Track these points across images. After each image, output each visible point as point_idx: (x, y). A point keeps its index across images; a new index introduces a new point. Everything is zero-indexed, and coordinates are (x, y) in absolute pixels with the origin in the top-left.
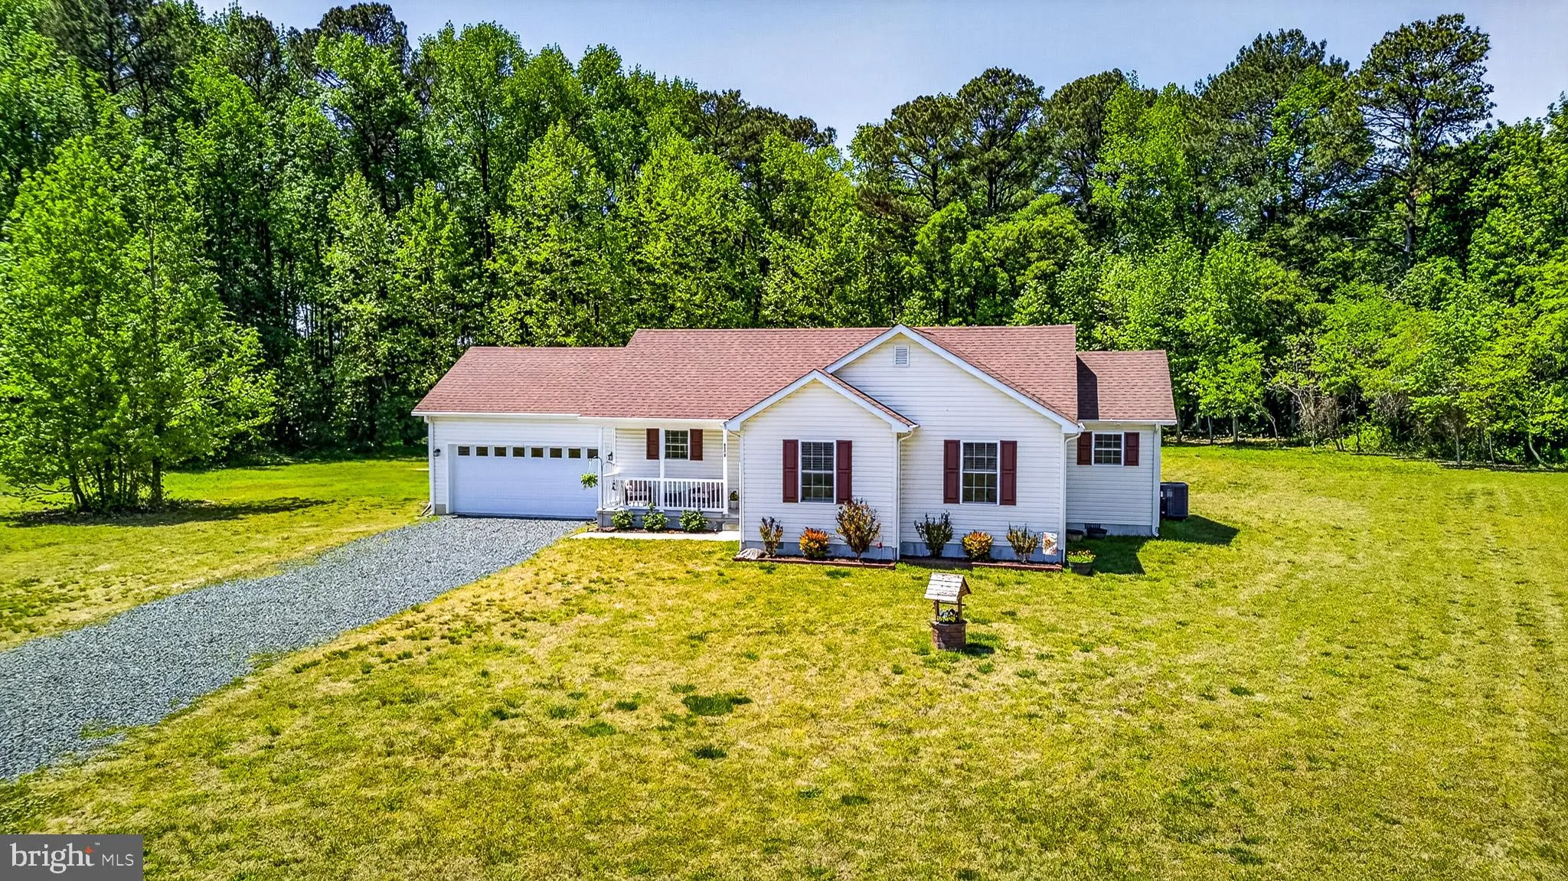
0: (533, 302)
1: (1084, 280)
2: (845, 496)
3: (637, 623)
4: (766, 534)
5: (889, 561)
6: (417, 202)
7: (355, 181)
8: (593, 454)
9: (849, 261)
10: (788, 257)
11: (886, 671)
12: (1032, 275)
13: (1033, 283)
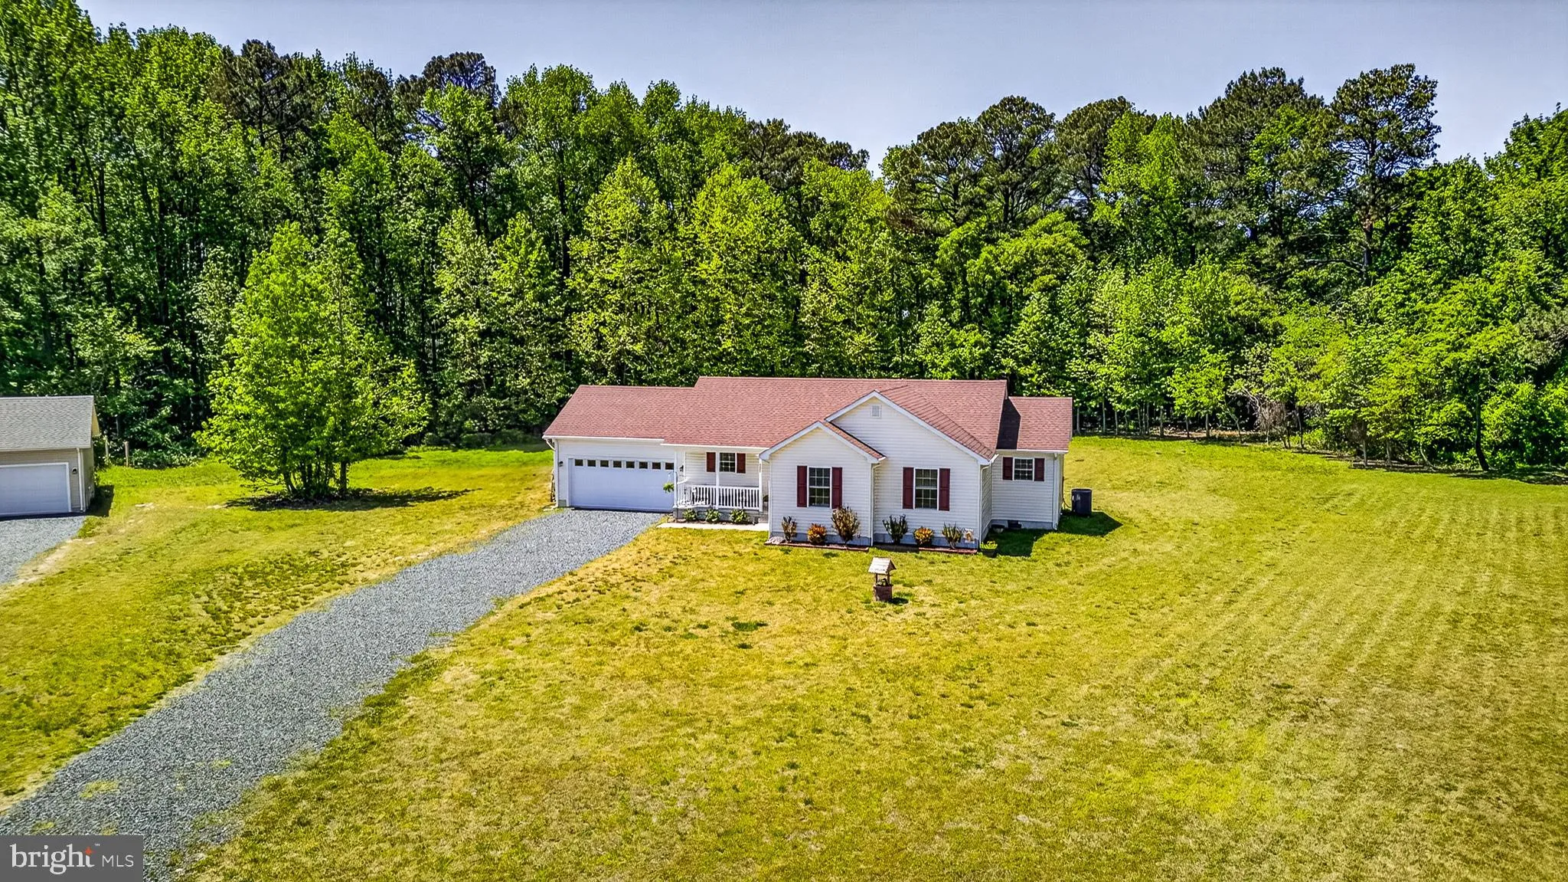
0: (607, 315)
1: (1081, 295)
2: (838, 503)
3: (706, 584)
4: (786, 528)
5: (865, 547)
6: (510, 232)
7: (460, 214)
8: (670, 466)
9: (877, 272)
10: (824, 270)
11: (843, 611)
12: (1036, 288)
13: (1037, 295)
